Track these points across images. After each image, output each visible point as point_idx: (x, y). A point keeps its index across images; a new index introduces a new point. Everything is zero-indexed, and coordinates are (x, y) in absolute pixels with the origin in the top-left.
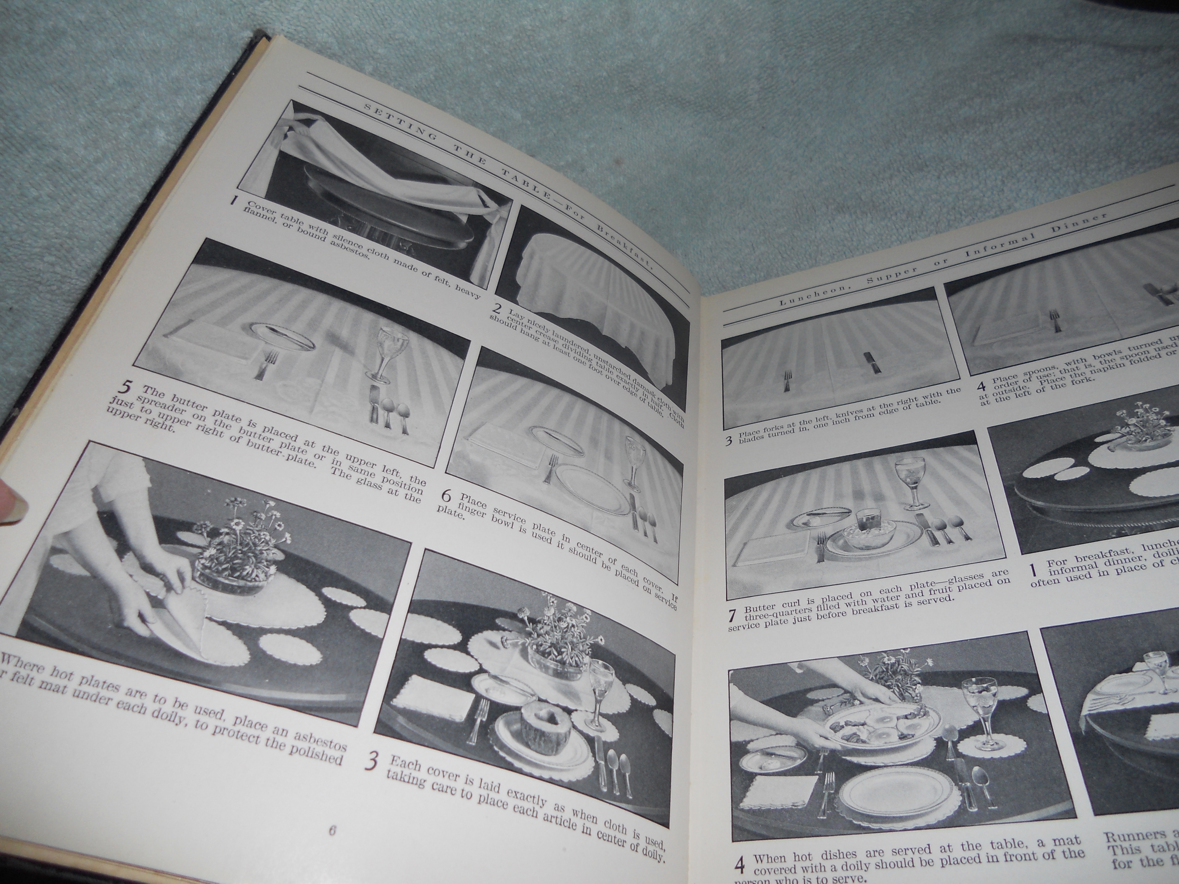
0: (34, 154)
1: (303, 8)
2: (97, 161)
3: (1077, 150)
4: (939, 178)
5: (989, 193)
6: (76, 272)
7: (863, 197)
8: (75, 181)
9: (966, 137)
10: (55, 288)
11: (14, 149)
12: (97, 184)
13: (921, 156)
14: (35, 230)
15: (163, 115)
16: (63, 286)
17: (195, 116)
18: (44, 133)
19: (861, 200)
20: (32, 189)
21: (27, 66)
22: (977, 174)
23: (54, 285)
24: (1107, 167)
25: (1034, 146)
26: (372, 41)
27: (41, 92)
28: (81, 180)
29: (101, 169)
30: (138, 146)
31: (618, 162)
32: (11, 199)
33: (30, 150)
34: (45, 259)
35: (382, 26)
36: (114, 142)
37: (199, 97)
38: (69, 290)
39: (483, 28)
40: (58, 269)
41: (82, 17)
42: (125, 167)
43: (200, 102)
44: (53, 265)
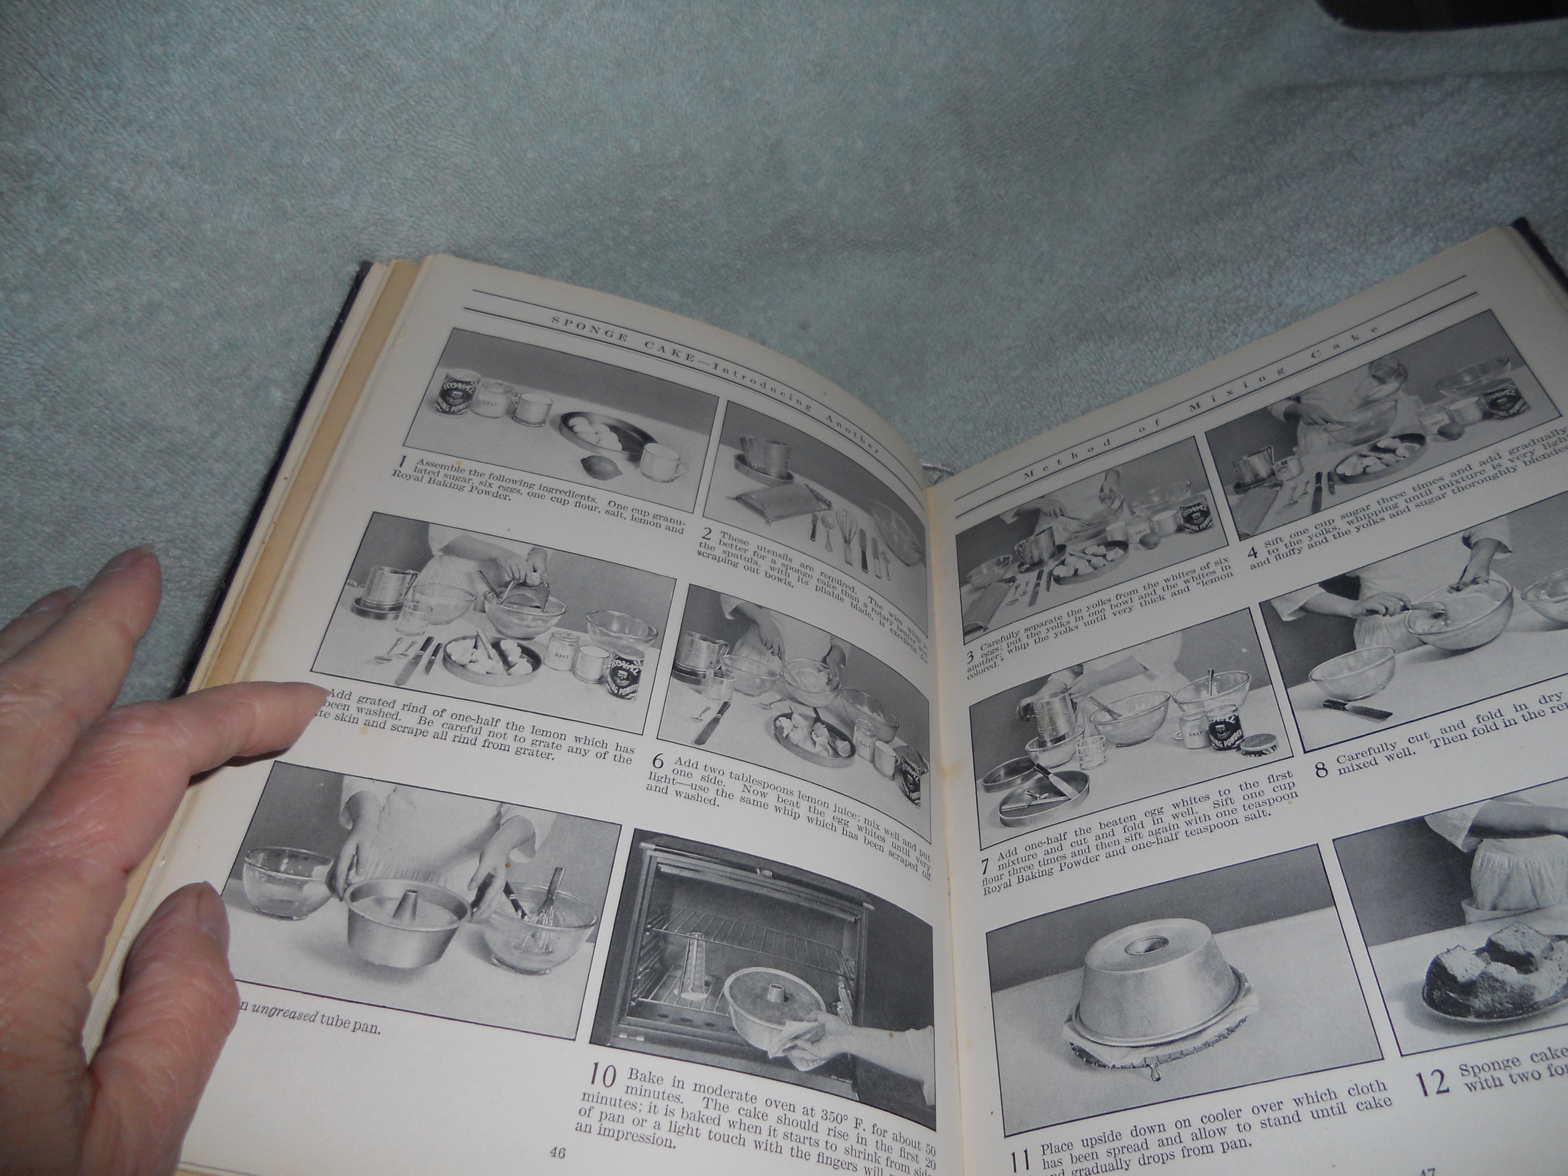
0: (145, 441)
1: (411, 227)
2: (214, 435)
3: (1355, 221)
4: (1194, 281)
5: (1255, 291)
6: (206, 562)
7: (1108, 318)
8: (193, 463)
9: (1220, 226)
10: (184, 583)
11: (123, 439)
12: (217, 461)
13: (1172, 258)
14: (156, 524)
15: (277, 373)
16: (194, 580)
17: (310, 367)
18: (154, 416)
19: (1107, 321)
20: (148, 480)
21: (126, 347)
22: (1239, 269)
23: (183, 580)
24: (1391, 238)
25: (1302, 225)
26: (494, 247)
27: (145, 372)
28: (199, 460)
29: (219, 444)
30: (254, 412)
31: (804, 326)
32: (127, 495)
33: (141, 437)
34: (171, 554)
35: (502, 229)
36: (228, 412)
37: (312, 346)
38: (201, 583)
39: (618, 209)
40: (186, 562)
41: (177, 285)
42: (244, 437)
43: (313, 350)
44: (179, 558)
